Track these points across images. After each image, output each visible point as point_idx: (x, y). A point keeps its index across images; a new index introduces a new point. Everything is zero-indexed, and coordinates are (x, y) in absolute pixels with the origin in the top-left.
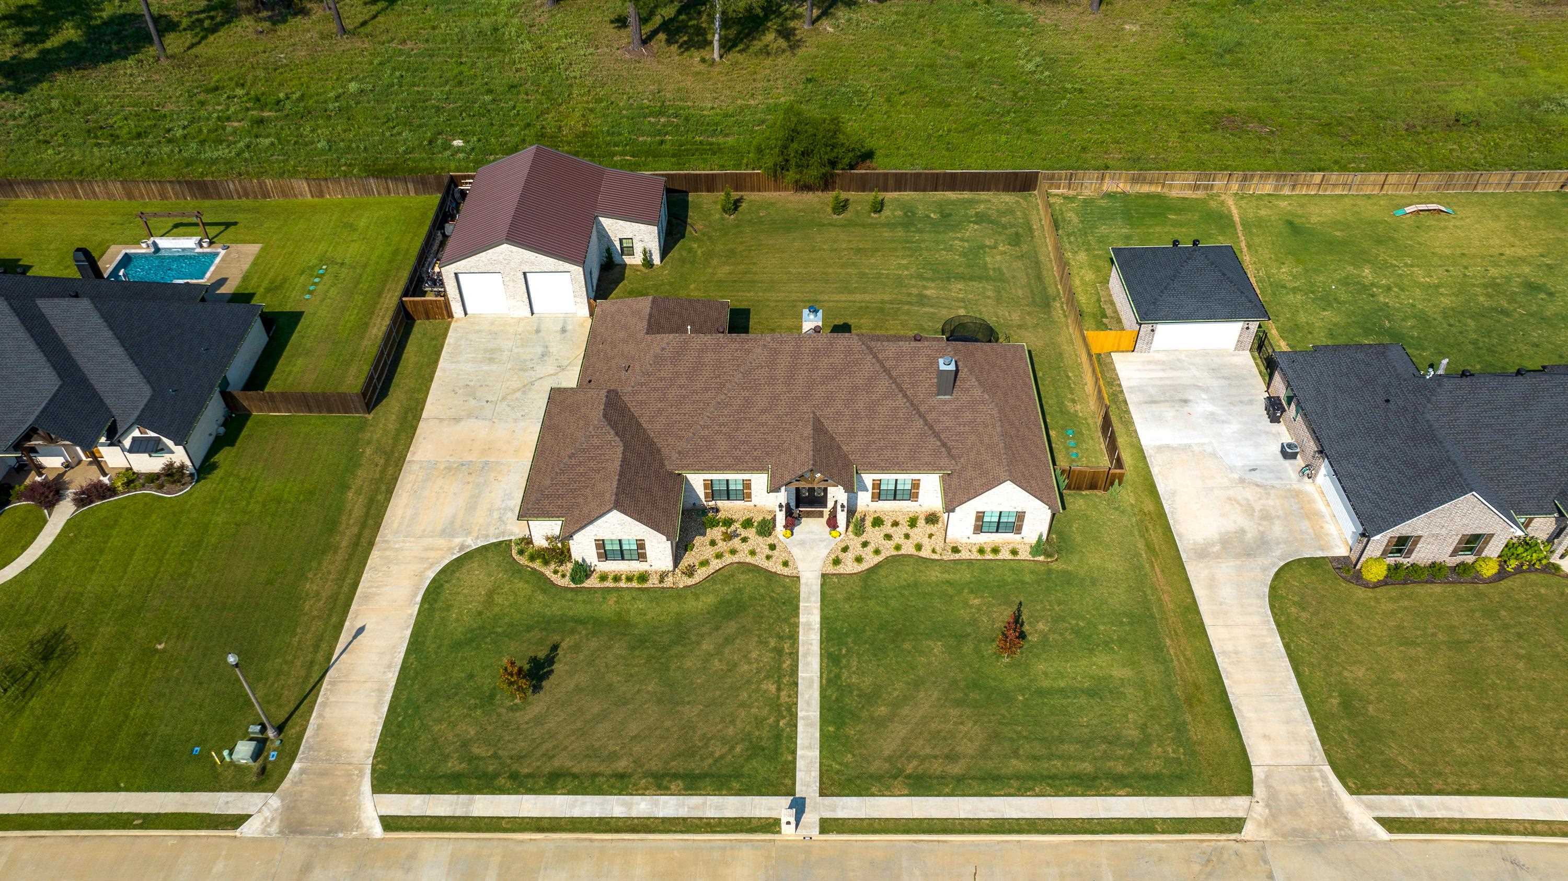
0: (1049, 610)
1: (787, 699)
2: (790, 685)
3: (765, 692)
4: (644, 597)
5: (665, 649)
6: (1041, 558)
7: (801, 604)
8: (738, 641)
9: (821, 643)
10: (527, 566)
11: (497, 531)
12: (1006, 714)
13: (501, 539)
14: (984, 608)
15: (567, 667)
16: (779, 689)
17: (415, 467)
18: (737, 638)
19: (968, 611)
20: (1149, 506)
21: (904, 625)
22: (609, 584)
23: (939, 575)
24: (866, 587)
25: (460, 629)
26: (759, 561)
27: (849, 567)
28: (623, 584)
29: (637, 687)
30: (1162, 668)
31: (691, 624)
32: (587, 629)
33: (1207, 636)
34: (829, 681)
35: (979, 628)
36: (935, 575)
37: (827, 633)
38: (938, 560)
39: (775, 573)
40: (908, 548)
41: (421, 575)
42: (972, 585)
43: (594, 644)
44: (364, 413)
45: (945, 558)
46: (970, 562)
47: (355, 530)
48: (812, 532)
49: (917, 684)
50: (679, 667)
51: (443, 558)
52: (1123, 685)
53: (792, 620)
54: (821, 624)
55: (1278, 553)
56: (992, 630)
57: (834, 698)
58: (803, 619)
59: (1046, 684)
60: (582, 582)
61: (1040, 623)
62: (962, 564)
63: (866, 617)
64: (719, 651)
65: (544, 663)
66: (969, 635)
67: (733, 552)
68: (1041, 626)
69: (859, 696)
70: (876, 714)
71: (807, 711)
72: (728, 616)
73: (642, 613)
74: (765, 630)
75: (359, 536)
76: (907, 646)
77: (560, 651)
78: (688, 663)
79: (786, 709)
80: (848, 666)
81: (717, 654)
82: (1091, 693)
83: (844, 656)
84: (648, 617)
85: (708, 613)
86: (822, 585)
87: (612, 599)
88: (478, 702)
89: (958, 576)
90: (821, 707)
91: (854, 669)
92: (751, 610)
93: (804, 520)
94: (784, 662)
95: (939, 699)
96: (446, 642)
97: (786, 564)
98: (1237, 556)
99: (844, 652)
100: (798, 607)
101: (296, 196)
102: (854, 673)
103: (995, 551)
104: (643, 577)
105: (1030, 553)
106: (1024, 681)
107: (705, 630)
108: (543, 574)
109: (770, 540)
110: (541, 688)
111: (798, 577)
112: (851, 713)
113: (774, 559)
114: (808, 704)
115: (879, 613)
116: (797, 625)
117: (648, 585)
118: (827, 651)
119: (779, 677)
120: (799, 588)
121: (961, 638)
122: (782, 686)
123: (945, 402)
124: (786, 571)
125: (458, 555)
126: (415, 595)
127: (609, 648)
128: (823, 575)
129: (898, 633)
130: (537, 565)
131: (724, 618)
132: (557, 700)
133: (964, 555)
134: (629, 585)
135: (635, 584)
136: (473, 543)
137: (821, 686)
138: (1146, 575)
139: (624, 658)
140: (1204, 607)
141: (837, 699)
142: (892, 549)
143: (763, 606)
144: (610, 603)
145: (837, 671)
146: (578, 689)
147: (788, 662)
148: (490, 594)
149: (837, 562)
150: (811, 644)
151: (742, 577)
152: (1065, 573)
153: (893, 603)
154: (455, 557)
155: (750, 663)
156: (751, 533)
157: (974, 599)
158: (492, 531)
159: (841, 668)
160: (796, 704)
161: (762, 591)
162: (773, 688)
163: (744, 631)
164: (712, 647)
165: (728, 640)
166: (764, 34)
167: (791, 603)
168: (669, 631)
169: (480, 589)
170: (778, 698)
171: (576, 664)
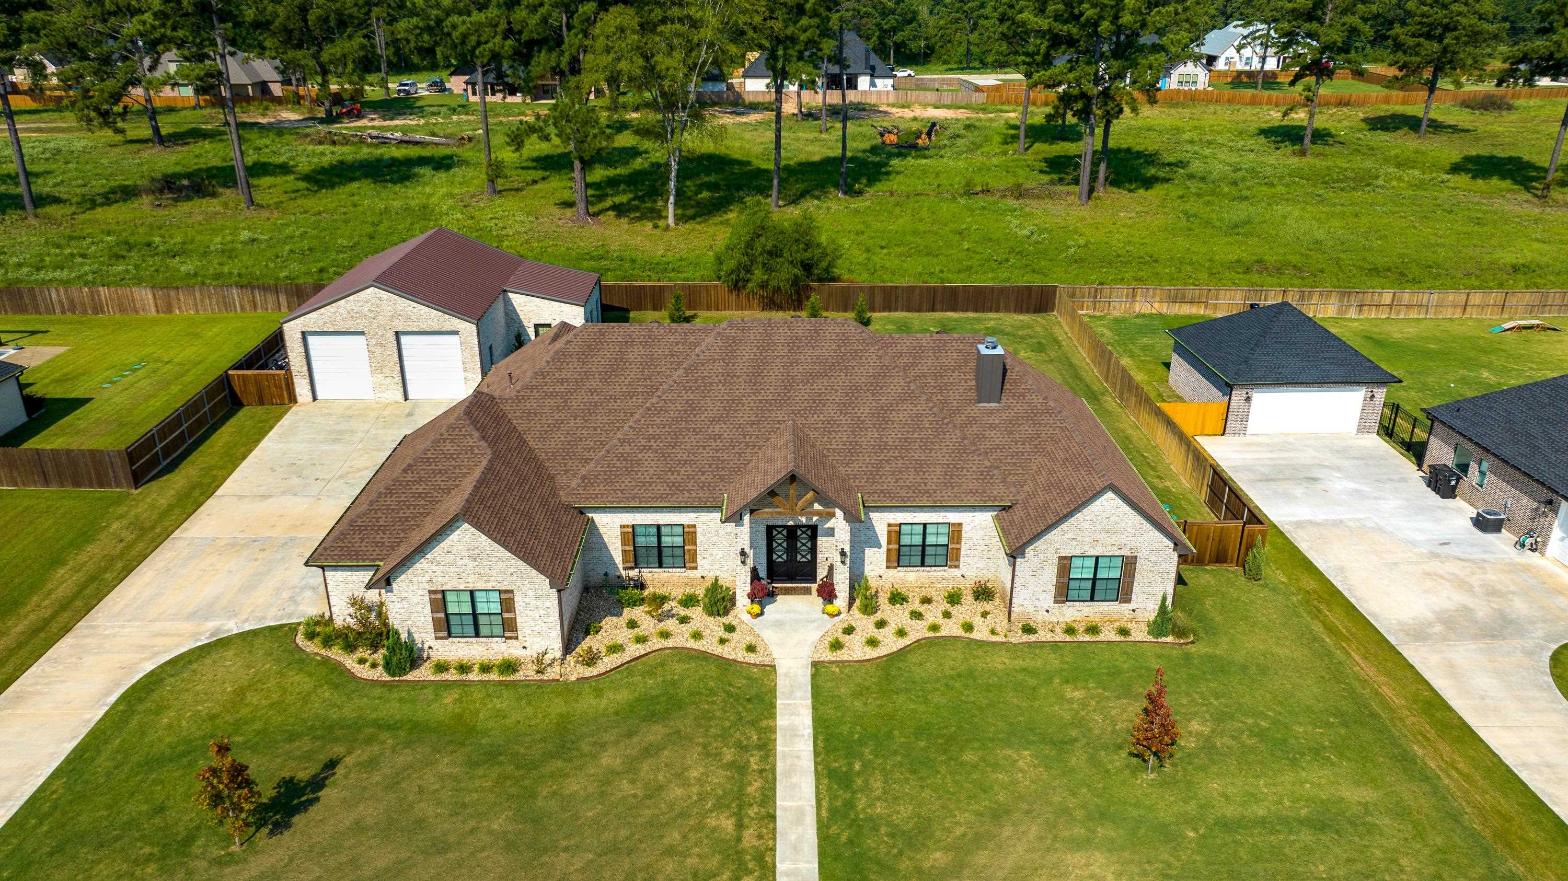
0: (1203, 705)
1: (755, 842)
2: (762, 818)
3: (714, 830)
4: (505, 694)
5: (534, 765)
6: (1170, 639)
7: (779, 702)
8: (666, 753)
9: (816, 754)
10: (317, 654)
11: (280, 613)
12: (1171, 859)
13: (284, 622)
14: (1093, 703)
15: (345, 794)
16: (740, 826)
17: (180, 544)
18: (664, 748)
19: (1067, 707)
20: (1310, 584)
21: (960, 728)
22: (452, 675)
23: (1007, 661)
24: (887, 677)
25: (168, 740)
26: (709, 645)
27: (856, 650)
28: (474, 676)
29: (472, 823)
30: (1426, 787)
31: (585, 729)
32: (397, 737)
33: (1482, 741)
34: (833, 812)
35: (1090, 730)
36: (1000, 661)
37: (826, 740)
38: (1002, 643)
39: (735, 661)
40: (951, 628)
41: (130, 668)
42: (1064, 673)
43: (405, 758)
44: (129, 486)
45: (1013, 640)
46: (1055, 646)
47: (46, 613)
48: (795, 612)
49: (998, 815)
50: (555, 793)
51: (178, 645)
52: (1367, 812)
53: (764, 723)
54: (814, 728)
55: (1540, 633)
56: (1114, 731)
57: (844, 838)
58: (782, 720)
59: (1230, 811)
60: (403, 672)
61: (1193, 723)
62: (1042, 647)
63: (892, 718)
64: (630, 768)
65: (305, 787)
66: (1076, 740)
67: (665, 635)
68: (1195, 726)
69: (892, 835)
70: (927, 865)
71: (794, 862)
72: (651, 717)
73: (500, 715)
74: (716, 736)
75: (48, 621)
76: (969, 757)
77: (340, 770)
78: (573, 786)
79: (754, 858)
80: (866, 787)
81: (628, 771)
82: (1319, 825)
83: (859, 774)
84: (510, 721)
85: (617, 714)
86: (813, 676)
87: (449, 699)
88: (156, 850)
89: (1039, 662)
90: (820, 854)
91: (878, 793)
92: (691, 709)
93: (779, 598)
94: (750, 784)
95: (1041, 838)
96: (135, 759)
97: (751, 649)
98: (1475, 637)
99: (857, 767)
100: (773, 706)
101: (137, 312)
102: (879, 799)
103: (1093, 630)
104: (510, 666)
105: (1149, 633)
106: (1192, 808)
107: (607, 737)
108: (340, 664)
109: (726, 620)
110: (288, 826)
111: (774, 667)
112: (879, 863)
113: (732, 644)
114: (796, 849)
115: (914, 711)
116: (773, 730)
117: (519, 676)
118: (827, 767)
119: (740, 807)
120: (774, 680)
121: (1063, 745)
122: (746, 821)
123: (991, 412)
124: (752, 658)
125: (206, 642)
126: (109, 693)
127: (430, 764)
128: (815, 664)
129: (950, 739)
130: (336, 653)
131: (644, 719)
132: (312, 847)
133: (1043, 636)
134: (485, 677)
135: (494, 676)
136: (233, 627)
137: (819, 821)
138: (1340, 663)
139: (456, 779)
140: (1456, 702)
141: (850, 842)
142: (925, 630)
143: (713, 703)
144: (447, 701)
145: (848, 796)
146: (358, 827)
147: (757, 785)
148: (240, 693)
149: (836, 645)
150: (798, 757)
151: (678, 668)
152: (1211, 658)
153: (936, 698)
154: (199, 644)
155: (686, 784)
156: (696, 613)
157: (1074, 690)
158: (273, 612)
159: (854, 793)
160: (773, 849)
161: (712, 684)
162: (728, 824)
163: (677, 738)
164: (618, 761)
165: (649, 751)
166: (725, 212)
167: (762, 700)
168: (544, 740)
169: (226, 685)
170: (739, 839)
171: (365, 788)
